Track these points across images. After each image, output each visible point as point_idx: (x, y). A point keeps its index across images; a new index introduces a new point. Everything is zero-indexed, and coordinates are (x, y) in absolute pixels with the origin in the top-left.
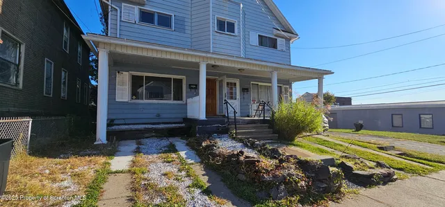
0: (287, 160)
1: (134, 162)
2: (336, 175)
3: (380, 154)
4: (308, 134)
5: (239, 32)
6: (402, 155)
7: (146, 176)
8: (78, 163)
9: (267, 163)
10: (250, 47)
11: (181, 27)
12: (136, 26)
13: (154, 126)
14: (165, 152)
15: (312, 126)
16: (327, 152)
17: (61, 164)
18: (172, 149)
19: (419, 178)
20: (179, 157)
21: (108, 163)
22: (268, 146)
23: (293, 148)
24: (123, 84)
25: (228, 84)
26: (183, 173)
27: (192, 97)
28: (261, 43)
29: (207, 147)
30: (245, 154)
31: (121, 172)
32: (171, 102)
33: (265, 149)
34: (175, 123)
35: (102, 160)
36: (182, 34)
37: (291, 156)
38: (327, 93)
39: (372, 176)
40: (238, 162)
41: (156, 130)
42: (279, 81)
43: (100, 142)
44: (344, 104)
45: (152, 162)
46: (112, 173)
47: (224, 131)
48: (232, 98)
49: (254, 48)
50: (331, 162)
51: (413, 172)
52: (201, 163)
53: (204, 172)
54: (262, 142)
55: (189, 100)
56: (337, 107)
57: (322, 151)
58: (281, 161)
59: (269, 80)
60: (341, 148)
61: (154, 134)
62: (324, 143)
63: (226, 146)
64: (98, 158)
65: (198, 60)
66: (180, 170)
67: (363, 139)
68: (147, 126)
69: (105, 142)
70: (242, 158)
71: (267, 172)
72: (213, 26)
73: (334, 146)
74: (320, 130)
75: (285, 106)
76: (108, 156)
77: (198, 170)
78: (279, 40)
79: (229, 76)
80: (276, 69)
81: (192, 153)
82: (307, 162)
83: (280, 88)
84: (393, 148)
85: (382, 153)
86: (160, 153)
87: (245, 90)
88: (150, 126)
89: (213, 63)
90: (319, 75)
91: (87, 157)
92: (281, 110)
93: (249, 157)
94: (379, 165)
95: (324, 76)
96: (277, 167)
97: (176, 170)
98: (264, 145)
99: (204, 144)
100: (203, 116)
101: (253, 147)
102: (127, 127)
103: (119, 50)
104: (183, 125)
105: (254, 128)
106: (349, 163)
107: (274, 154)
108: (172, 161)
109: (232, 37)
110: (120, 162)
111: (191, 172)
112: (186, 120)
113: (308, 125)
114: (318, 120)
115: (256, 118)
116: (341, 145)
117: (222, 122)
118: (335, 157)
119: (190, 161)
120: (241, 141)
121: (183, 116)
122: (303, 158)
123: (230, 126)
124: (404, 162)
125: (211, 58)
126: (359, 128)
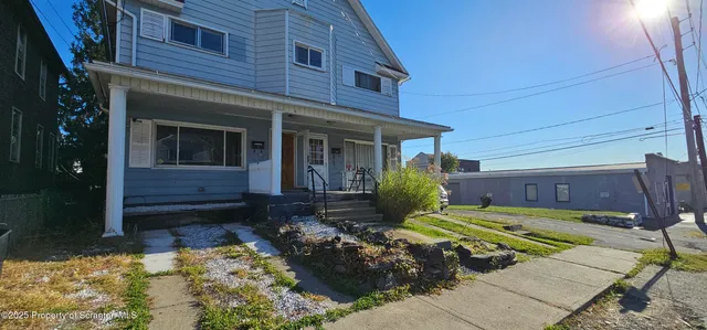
0: (396, 244)
1: (181, 261)
2: (451, 258)
3: (506, 235)
4: (422, 213)
5: (328, 67)
6: (530, 235)
7: (205, 276)
8: (89, 265)
9: (370, 249)
10: (343, 87)
11: (239, 52)
12: (164, 46)
13: (197, 207)
14: (223, 244)
15: (426, 201)
16: (443, 235)
17: (58, 269)
18: (233, 240)
19: (540, 259)
20: (247, 250)
21: (140, 264)
22: (370, 229)
23: (403, 231)
24: (142, 139)
25: (311, 141)
26: (259, 270)
27: (258, 162)
28: (359, 84)
29: (287, 233)
30: (342, 240)
31: (167, 274)
32: (224, 168)
33: (367, 233)
34: (229, 201)
35: (126, 260)
36: (241, 64)
37: (400, 240)
38: (449, 155)
39: (490, 259)
40: (335, 251)
41: (201, 213)
42: (384, 139)
43: (112, 234)
44: (470, 171)
45: (207, 259)
46: (153, 275)
47: (308, 212)
48: (316, 163)
49: (348, 89)
50: (447, 245)
51: (536, 253)
52: (282, 256)
53: (288, 267)
54: (364, 224)
55: (253, 166)
56: (461, 175)
57: (438, 234)
58: (388, 246)
59: (371, 137)
60: (461, 229)
61: (195, 219)
62: (441, 223)
63: (313, 232)
64: (118, 258)
65: (269, 108)
66: (253, 267)
67: (489, 217)
68: (183, 207)
69: (122, 234)
70: (339, 246)
71: (373, 259)
72: (290, 55)
73: (451, 228)
74: (437, 206)
75: (391, 174)
76: (135, 253)
77: (279, 265)
78: (383, 79)
79: (313, 130)
80: (380, 123)
81: (266, 244)
82: (418, 246)
83: (385, 148)
84: (520, 227)
85: (507, 234)
86: (217, 246)
87: (335, 151)
88: (190, 207)
89: (292, 112)
90: (435, 131)
91: (99, 257)
92: (387, 180)
93: (348, 244)
94: (501, 247)
95: (443, 134)
96: (384, 253)
97: (247, 267)
98: (365, 228)
99: (282, 231)
100: (276, 190)
101: (350, 231)
102: (149, 209)
103: (145, 88)
104: (243, 204)
105: (350, 206)
106: (468, 246)
107: (378, 239)
108: (239, 256)
109: (319, 74)
110: (158, 261)
111: (270, 268)
112: (247, 196)
113: (421, 201)
114: (434, 193)
115: (352, 192)
116: (461, 226)
117: (306, 199)
118: (452, 240)
119: (264, 255)
120: (333, 224)
121: (242, 190)
122: (413, 242)
123: (317, 204)
124: (529, 243)
125: (289, 105)
126: (486, 203)
